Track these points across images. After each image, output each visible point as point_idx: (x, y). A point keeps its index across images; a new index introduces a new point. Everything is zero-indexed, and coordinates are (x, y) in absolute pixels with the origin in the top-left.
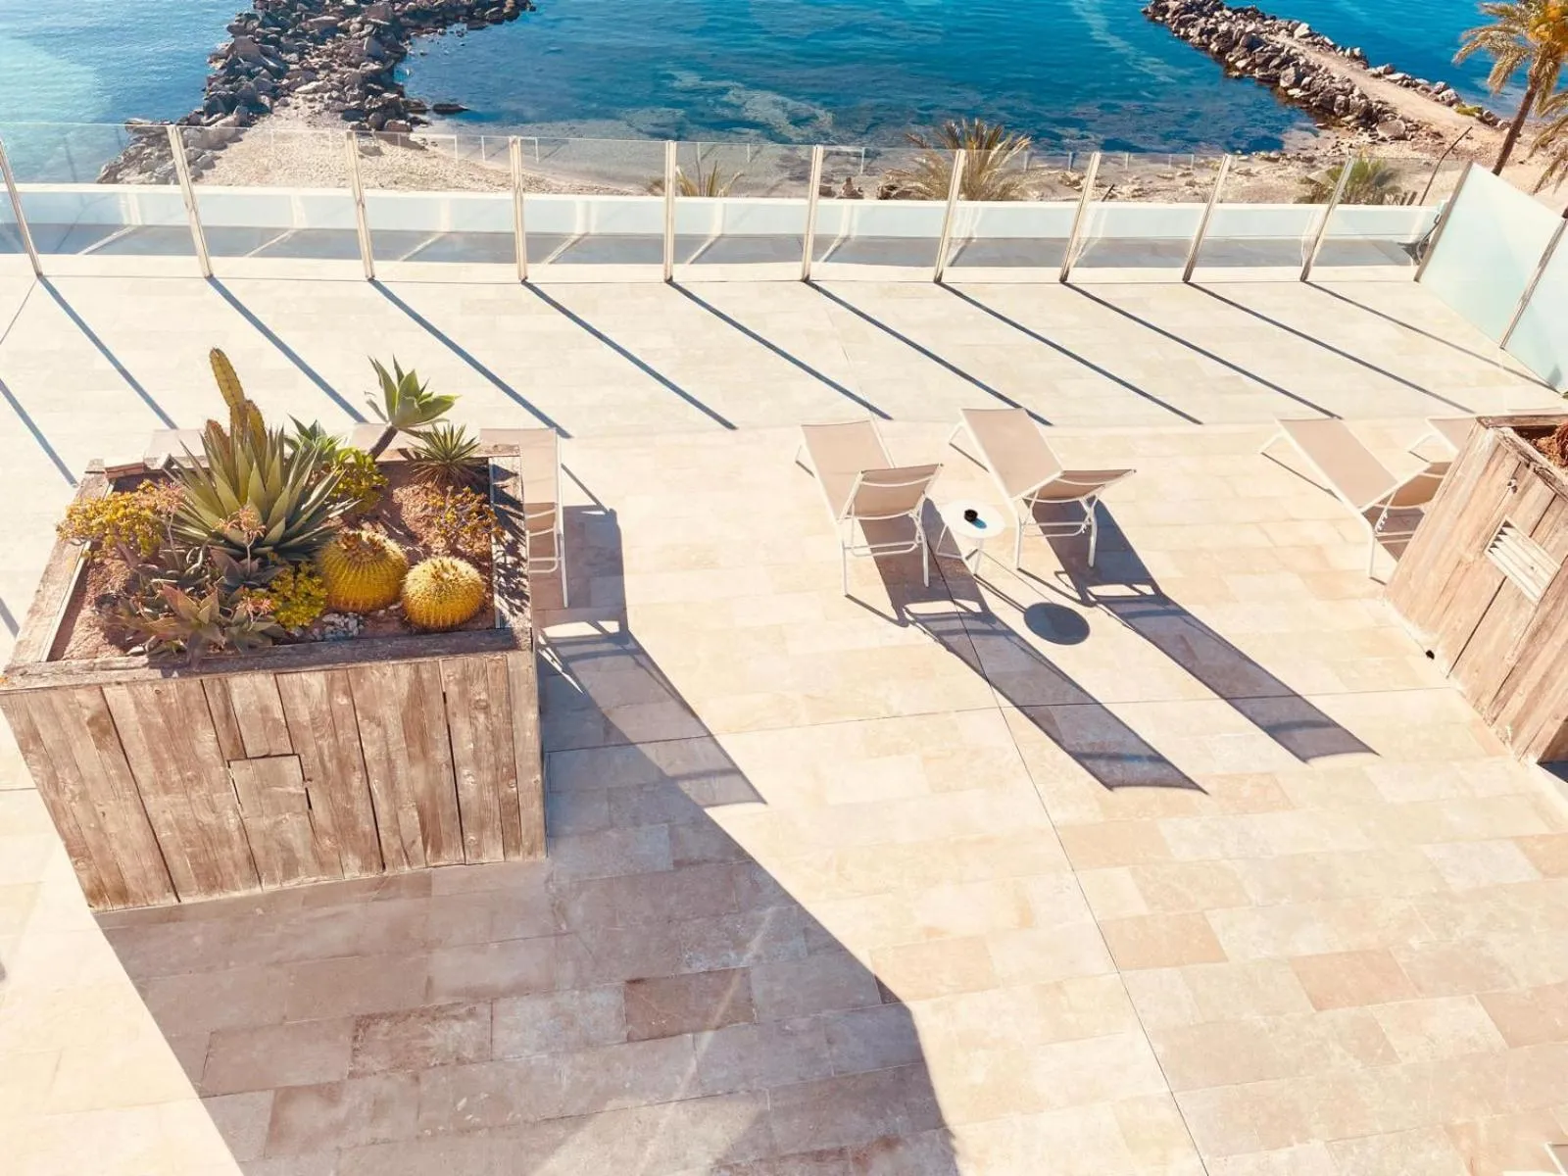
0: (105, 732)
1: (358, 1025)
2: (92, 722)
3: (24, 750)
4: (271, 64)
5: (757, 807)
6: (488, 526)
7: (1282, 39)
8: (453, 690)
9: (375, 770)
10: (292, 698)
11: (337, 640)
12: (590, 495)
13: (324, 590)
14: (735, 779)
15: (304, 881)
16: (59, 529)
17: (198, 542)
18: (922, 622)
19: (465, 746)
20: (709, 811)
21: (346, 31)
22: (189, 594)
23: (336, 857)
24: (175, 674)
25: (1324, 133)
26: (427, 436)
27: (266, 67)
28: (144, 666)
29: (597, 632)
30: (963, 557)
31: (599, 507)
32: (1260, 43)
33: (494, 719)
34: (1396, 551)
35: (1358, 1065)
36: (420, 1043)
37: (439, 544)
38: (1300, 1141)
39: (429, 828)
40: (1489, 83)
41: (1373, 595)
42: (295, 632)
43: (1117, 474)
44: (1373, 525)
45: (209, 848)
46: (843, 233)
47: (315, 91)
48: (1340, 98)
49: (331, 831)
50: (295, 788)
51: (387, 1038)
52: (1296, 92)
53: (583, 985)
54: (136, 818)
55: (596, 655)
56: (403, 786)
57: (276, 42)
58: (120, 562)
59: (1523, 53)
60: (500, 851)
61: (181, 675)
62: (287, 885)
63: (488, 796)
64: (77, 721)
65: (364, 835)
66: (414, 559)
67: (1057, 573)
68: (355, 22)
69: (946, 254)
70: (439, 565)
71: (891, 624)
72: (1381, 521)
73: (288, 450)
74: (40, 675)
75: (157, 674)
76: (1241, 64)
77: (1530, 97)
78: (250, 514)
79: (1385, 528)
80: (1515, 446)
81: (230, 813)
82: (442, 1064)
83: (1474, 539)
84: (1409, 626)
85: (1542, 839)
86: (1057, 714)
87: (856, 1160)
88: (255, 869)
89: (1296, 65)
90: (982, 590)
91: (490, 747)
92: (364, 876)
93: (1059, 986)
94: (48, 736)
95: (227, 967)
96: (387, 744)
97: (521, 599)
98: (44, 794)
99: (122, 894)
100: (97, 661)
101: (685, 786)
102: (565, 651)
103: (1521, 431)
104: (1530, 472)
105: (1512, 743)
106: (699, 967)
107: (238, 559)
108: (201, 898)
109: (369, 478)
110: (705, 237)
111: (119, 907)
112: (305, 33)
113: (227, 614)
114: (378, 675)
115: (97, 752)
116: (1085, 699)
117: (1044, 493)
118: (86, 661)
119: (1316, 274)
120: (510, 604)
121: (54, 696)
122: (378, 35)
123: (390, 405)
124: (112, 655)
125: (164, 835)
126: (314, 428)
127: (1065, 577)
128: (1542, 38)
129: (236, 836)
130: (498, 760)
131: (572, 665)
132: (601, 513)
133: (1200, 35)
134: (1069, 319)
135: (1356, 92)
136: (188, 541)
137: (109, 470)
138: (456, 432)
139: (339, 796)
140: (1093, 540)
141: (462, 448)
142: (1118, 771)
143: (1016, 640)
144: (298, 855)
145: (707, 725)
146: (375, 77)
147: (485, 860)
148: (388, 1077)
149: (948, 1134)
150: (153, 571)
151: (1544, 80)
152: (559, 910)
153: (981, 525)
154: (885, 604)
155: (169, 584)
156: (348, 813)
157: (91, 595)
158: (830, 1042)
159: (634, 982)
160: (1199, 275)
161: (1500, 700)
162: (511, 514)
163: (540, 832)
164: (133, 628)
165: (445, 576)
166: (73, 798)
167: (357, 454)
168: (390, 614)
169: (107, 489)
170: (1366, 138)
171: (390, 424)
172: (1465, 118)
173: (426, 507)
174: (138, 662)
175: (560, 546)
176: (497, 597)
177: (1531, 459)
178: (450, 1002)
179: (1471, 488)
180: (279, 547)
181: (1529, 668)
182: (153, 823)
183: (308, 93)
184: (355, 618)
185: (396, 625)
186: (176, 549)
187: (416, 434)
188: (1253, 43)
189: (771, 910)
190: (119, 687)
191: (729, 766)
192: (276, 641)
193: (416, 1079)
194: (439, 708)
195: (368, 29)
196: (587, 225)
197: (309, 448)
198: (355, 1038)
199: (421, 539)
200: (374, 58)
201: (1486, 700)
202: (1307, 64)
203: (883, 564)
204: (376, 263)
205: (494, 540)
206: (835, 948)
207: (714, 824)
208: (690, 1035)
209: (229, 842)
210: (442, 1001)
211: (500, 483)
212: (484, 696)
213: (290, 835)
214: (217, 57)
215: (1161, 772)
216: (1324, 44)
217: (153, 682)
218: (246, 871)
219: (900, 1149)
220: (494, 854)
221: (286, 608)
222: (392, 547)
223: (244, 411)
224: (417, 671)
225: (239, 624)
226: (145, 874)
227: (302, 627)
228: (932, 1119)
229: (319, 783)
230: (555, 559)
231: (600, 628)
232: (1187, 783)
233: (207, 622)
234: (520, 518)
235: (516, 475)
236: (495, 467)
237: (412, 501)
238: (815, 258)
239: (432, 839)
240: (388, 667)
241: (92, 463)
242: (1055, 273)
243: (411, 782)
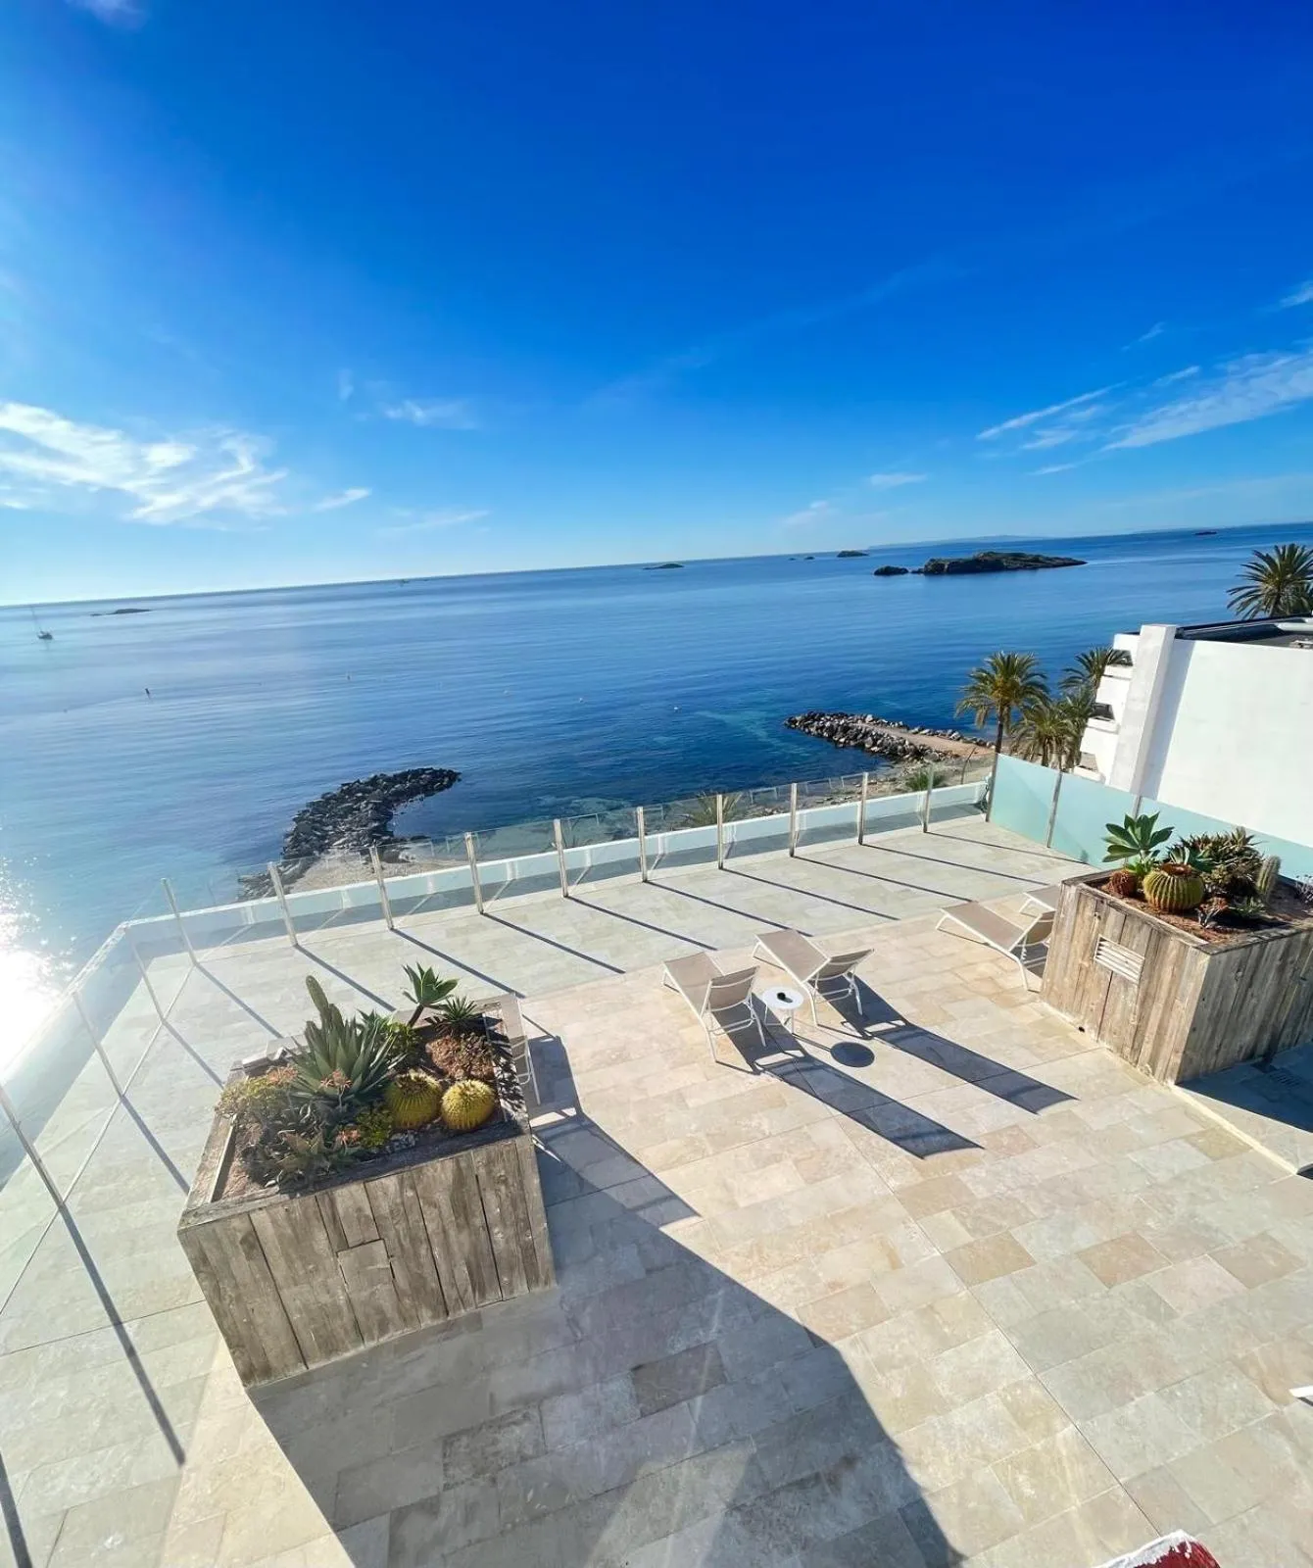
0: (252, 1247)
1: (445, 1443)
2: (244, 1241)
3: (197, 1271)
4: (318, 833)
5: (694, 1220)
6: (489, 1056)
7: (860, 724)
8: (482, 1171)
9: (435, 1240)
10: (376, 1198)
11: (402, 1151)
12: (541, 1029)
13: (390, 1117)
14: (674, 1202)
15: (394, 1335)
16: (217, 1109)
17: (306, 1100)
18: (769, 1070)
19: (494, 1211)
20: (663, 1229)
21: (358, 809)
22: (303, 1137)
23: (413, 1312)
24: (298, 1195)
25: (897, 766)
26: (445, 1007)
27: (316, 835)
28: (277, 1193)
29: (562, 1117)
30: (783, 1022)
31: (549, 1036)
32: (849, 728)
33: (512, 1188)
34: (1038, 971)
35: (1153, 1325)
36: (491, 1450)
37: (459, 1074)
38: (1138, 1395)
39: (475, 1277)
40: (976, 725)
41: (1033, 1000)
42: (374, 1151)
43: (863, 954)
44: (1020, 958)
45: (327, 1322)
46: (660, 852)
47: (344, 843)
48: (900, 747)
49: (410, 1292)
50: (383, 1265)
51: (468, 1450)
52: (875, 749)
53: (602, 1379)
54: (275, 1308)
55: (565, 1133)
56: (455, 1248)
57: (320, 822)
58: (256, 1124)
59: (990, 706)
60: (526, 1286)
61: (302, 1195)
62: (382, 1340)
63: (513, 1246)
64: (233, 1243)
65: (432, 1290)
66: (445, 1087)
67: (842, 1023)
68: (363, 804)
69: (723, 853)
70: (463, 1087)
71: (749, 1075)
72: (1023, 954)
73: (359, 1032)
74: (207, 1213)
75: (286, 1197)
76: (842, 740)
77: (1001, 726)
78: (338, 1075)
79: (1027, 959)
80: (1090, 892)
81: (340, 1291)
82: (511, 1464)
83: (1085, 953)
84: (1063, 1015)
85: (1202, 1134)
86: (870, 1113)
87: (830, 1482)
88: (359, 1332)
89: (872, 736)
90: (800, 1042)
91: (510, 1209)
92: (435, 1323)
93: (931, 1307)
94: (213, 1257)
95: (345, 1414)
96: (442, 1220)
97: (518, 1099)
98: (211, 1303)
99: (267, 1371)
100: (246, 1195)
101: (641, 1213)
102: (544, 1135)
103: (1089, 884)
104: (1105, 906)
105: (1153, 1075)
106: (680, 1346)
107: (334, 1106)
108: (322, 1364)
109: (410, 1039)
110: (583, 869)
111: (265, 1383)
112: (336, 814)
113: (329, 1146)
114: (432, 1170)
115: (247, 1263)
116: (885, 1100)
117: (822, 973)
118: (238, 1197)
119: (931, 827)
120: (511, 1104)
121: (218, 1227)
122: (376, 808)
123: (418, 992)
124: (255, 1190)
125: (295, 1317)
126: (372, 1014)
127: (848, 1024)
128: (998, 697)
129: (345, 1309)
130: (517, 1218)
131: (550, 1143)
132: (551, 1039)
133: (817, 729)
134: (801, 875)
135: (907, 743)
136: (299, 1101)
137: (246, 1066)
138: (461, 1000)
139: (412, 1265)
140: (858, 998)
141: (465, 1010)
142: (921, 1144)
143: (830, 1070)
144: (389, 1316)
145: (646, 1167)
146: (375, 830)
147: (516, 1295)
148: (472, 1484)
149: (892, 1446)
150: (280, 1125)
151: (1006, 718)
152: (573, 1322)
153: (790, 1001)
154: (742, 1063)
155: (291, 1133)
156: (421, 1276)
157: (238, 1151)
158: (786, 1387)
159: (637, 1368)
160: (867, 839)
161: (1136, 1049)
162: (504, 1046)
163: (549, 1266)
164: (268, 1168)
165: (468, 1093)
166: (231, 1301)
167: (401, 1026)
168: (434, 1126)
169: (246, 1079)
170: (919, 764)
171: (418, 1004)
172: (970, 745)
173: (448, 1052)
174: (273, 1189)
175: (530, 1064)
176: (502, 1101)
177: (1103, 898)
178: (509, 1411)
179: (1072, 923)
180: (358, 1094)
181: (1147, 1024)
182: (287, 1310)
183: (340, 844)
184: (412, 1133)
185: (439, 1133)
186: (292, 1108)
187: (436, 1007)
188: (846, 729)
189: (721, 1293)
190: (261, 1212)
191: (668, 1194)
192: (363, 1159)
193: (494, 1481)
194: (474, 1187)
195: (370, 806)
196: (513, 874)
197: (371, 1027)
198: (445, 1455)
199: (447, 1073)
200: (375, 820)
201: (1127, 1050)
202: (877, 734)
203: (734, 1037)
204: (393, 919)
205: (494, 1064)
206: (771, 1312)
207: (667, 1238)
208: (684, 1404)
209: (340, 1313)
210: (505, 1410)
211: (492, 1028)
212: (503, 1173)
213: (381, 1302)
214: (287, 836)
215: (950, 1141)
216: (883, 723)
217: (283, 1204)
218: (353, 1335)
219: (859, 1466)
220: (522, 1288)
221: (367, 1135)
222: (430, 1080)
223: (330, 1013)
224: (458, 1162)
225: (338, 1151)
226: (282, 1352)
227: (379, 1146)
228: (875, 1432)
229: (399, 1258)
230: (528, 1074)
231: (564, 1114)
232: (966, 1144)
233: (316, 1153)
234: (509, 1047)
235: (501, 1020)
236: (487, 1018)
237: (438, 1050)
238: (648, 868)
239: (479, 1287)
240: (437, 1163)
241: (235, 1064)
242: (787, 852)
243: (461, 1245)
